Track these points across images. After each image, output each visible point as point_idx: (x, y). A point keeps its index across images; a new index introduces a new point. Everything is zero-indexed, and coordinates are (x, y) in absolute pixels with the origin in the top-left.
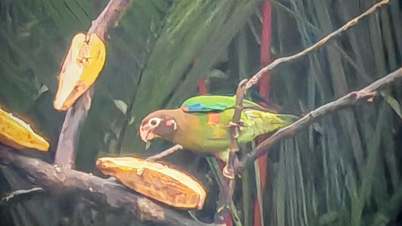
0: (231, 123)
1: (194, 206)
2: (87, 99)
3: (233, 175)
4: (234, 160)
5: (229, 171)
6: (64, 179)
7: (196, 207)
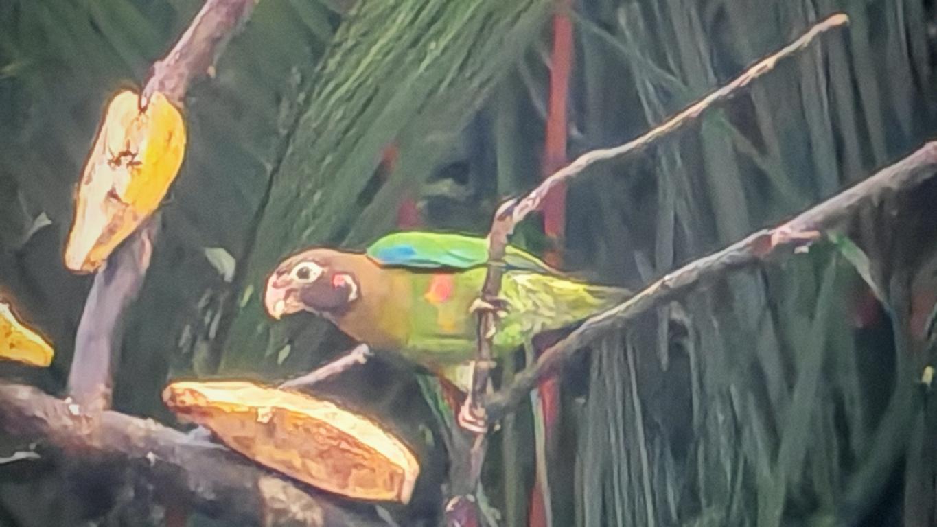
0: (479, 303)
1: (390, 496)
2: (143, 244)
3: (481, 423)
4: (483, 389)
5: (472, 413)
6: (88, 432)
7: (398, 499)
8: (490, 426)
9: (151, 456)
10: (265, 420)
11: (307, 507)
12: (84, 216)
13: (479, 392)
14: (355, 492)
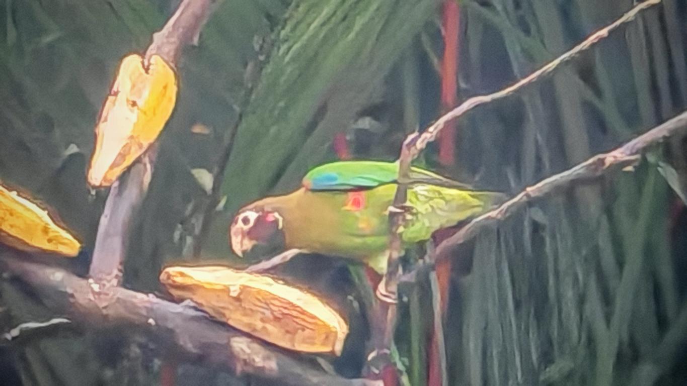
0: (392, 209)
1: (326, 349)
3: (394, 296)
4: (395, 271)
5: (387, 290)
6: (105, 304)
7: (333, 352)
9: (151, 321)
10: (235, 295)
11: (267, 358)
14: (301, 347)
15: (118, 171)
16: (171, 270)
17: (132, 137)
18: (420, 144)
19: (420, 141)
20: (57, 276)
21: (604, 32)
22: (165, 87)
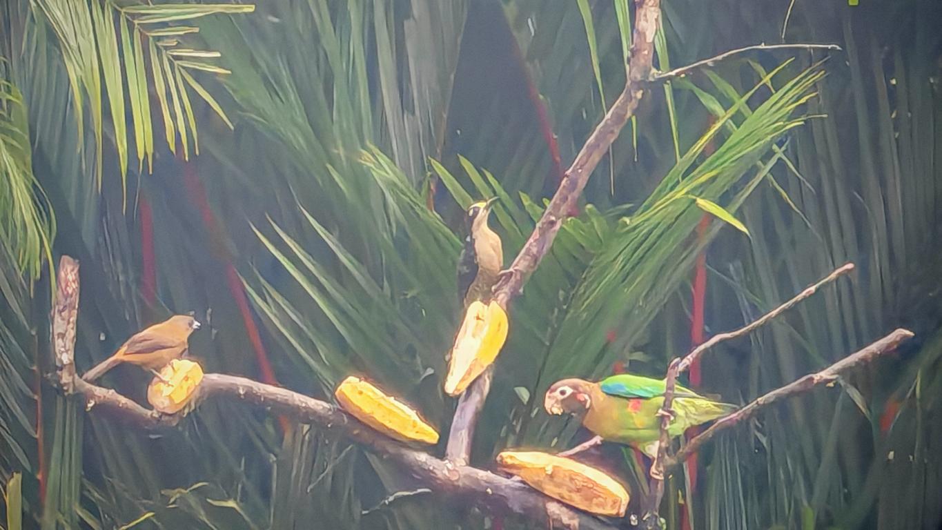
0: (661, 412)
1: (614, 512)
2: (485, 381)
3: (661, 475)
4: (663, 456)
5: (657, 470)
6: (456, 478)
7: (618, 514)
8: (666, 477)
9: (489, 490)
10: (549, 473)
11: (570, 518)
12: (454, 366)
13: (660, 459)
14: (595, 510)
15: (467, 384)
16: (504, 454)
17: (476, 359)
18: (681, 367)
19: (680, 365)
20: (423, 457)
21: (813, 289)
22: (499, 325)
